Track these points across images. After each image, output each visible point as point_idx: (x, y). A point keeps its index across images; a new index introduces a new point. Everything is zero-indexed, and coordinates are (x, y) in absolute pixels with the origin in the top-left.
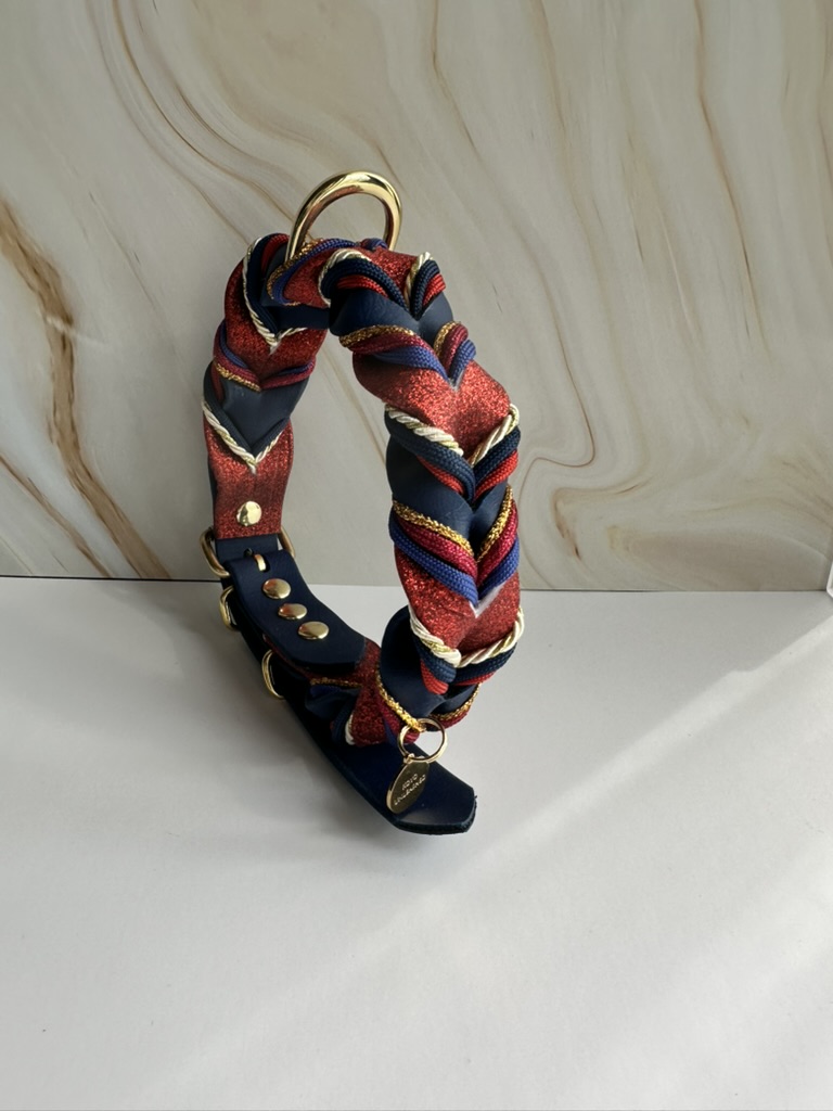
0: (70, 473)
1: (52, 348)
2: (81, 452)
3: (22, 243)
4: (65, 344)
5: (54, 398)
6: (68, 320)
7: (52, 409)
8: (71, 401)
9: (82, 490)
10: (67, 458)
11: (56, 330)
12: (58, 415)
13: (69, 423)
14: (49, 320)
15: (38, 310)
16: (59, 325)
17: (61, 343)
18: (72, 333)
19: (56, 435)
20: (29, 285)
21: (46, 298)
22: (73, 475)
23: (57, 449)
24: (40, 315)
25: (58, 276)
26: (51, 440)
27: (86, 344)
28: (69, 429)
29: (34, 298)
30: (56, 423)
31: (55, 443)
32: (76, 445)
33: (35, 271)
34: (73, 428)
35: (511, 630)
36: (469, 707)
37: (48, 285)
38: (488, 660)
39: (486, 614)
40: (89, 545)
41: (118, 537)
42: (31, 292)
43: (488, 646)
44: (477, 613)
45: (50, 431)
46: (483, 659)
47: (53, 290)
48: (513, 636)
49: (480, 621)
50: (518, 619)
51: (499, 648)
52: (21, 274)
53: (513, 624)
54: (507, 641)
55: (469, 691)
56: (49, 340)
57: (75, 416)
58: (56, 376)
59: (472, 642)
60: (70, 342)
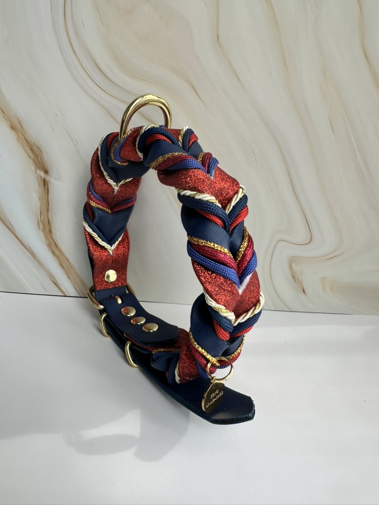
0: (48, 245)
1: (39, 185)
2: (53, 235)
3: (25, 136)
4: (45, 183)
5: (40, 209)
6: (46, 172)
7: (39, 214)
8: (48, 210)
9: (53, 253)
10: (46, 237)
11: (41, 177)
12: (42, 216)
13: (47, 220)
14: (38, 172)
15: (33, 167)
16: (42, 174)
17: (43, 182)
18: (48, 178)
19: (41, 226)
20: (29, 156)
21: (36, 162)
22: (49, 246)
23: (42, 234)
24: (34, 170)
25: (41, 151)
26: (39, 229)
27: (54, 183)
28: (47, 223)
29: (31, 162)
30: (41, 221)
31: (41, 230)
32: (50, 231)
33: (32, 150)
34: (49, 223)
35: (258, 301)
36: (241, 350)
37: (37, 156)
38: (248, 319)
39: (244, 292)
40: (57, 280)
41: (70, 276)
42: (30, 160)
43: (247, 311)
44: (240, 291)
45: (39, 225)
46: (246, 318)
47: (39, 158)
48: (260, 304)
49: (242, 296)
50: (261, 295)
51: (254, 311)
52: (25, 150)
53: (259, 298)
54: (257, 307)
55: (240, 339)
56: (38, 181)
57: (50, 217)
58: (41, 198)
59: (239, 310)
60: (47, 182)
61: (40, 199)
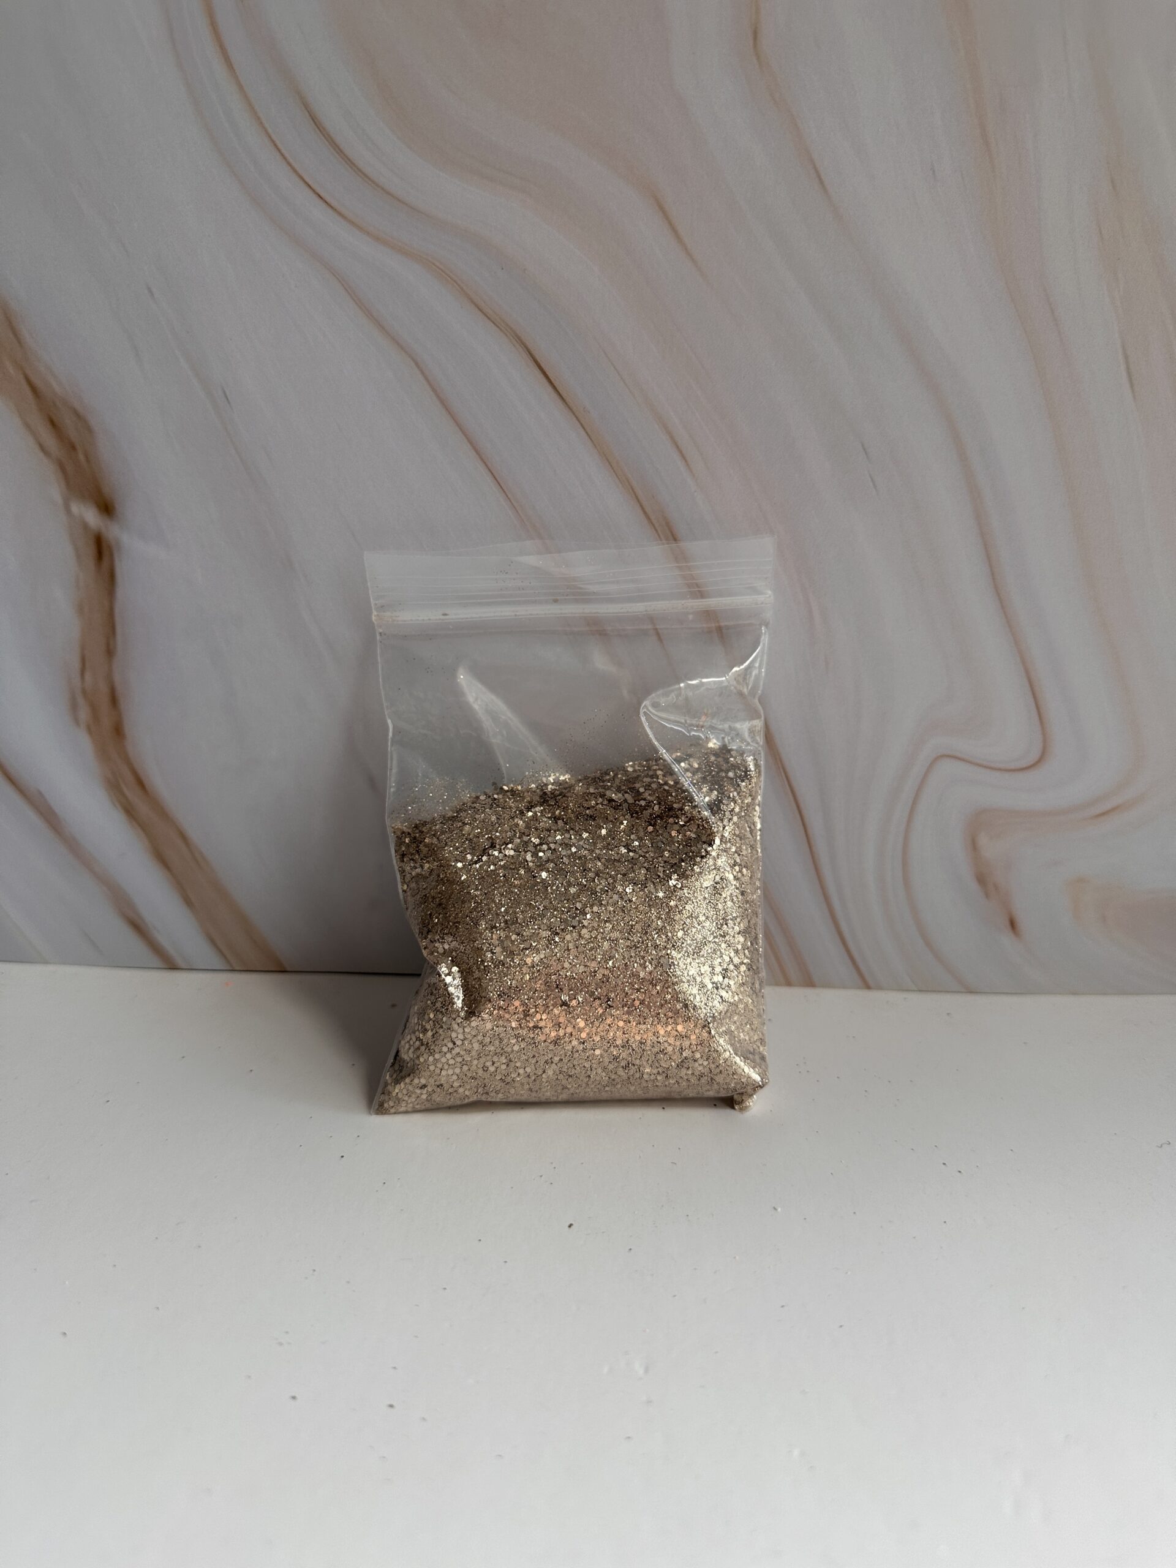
0: (108, 781)
1: (78, 557)
2: (128, 745)
3: (30, 374)
4: (101, 550)
5: (83, 648)
6: (107, 508)
7: (76, 664)
8: (110, 652)
9: (130, 812)
10: (101, 750)
11: (85, 526)
12: (88, 676)
13: (106, 689)
14: (76, 508)
15: (55, 491)
16: (91, 516)
17: (90, 551)
18: (113, 532)
19: (84, 711)
20: (42, 448)
21: (70, 469)
22: (113, 785)
23: (85, 738)
24: (60, 501)
25: (89, 430)
26: (77, 721)
27: (136, 551)
28: (106, 700)
29: (50, 471)
30: (84, 693)
31: (82, 725)
32: (119, 730)
33: (53, 424)
34: (114, 700)
37: (73, 447)
40: (142, 910)
41: (191, 897)
42: (44, 459)
45: (74, 707)
47: (81, 457)
52: (27, 426)
56: (74, 544)
57: (117, 679)
58: (86, 608)
60: (110, 548)
61: (80, 609)
